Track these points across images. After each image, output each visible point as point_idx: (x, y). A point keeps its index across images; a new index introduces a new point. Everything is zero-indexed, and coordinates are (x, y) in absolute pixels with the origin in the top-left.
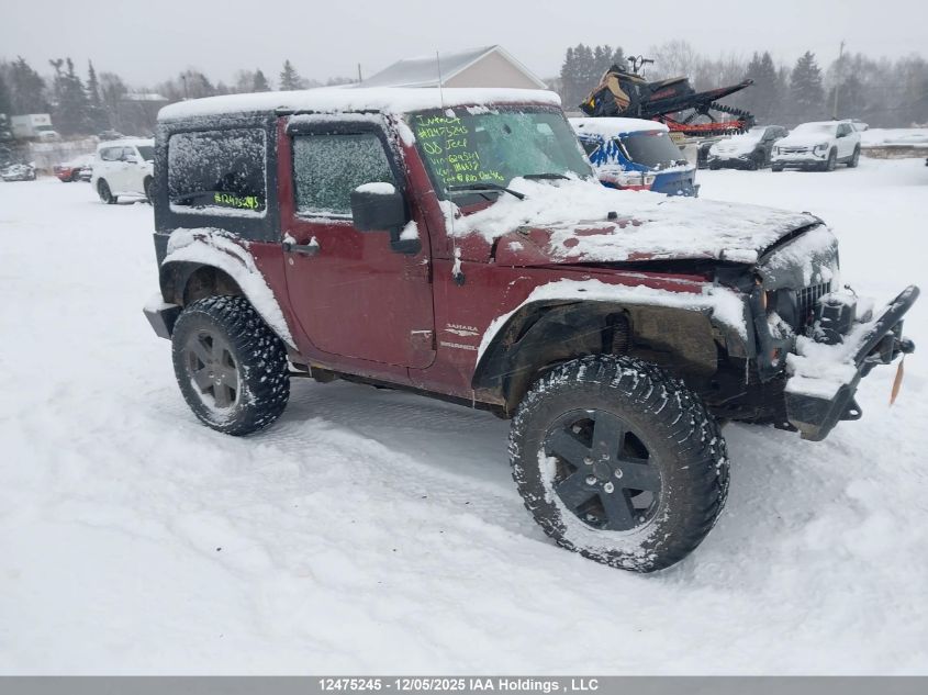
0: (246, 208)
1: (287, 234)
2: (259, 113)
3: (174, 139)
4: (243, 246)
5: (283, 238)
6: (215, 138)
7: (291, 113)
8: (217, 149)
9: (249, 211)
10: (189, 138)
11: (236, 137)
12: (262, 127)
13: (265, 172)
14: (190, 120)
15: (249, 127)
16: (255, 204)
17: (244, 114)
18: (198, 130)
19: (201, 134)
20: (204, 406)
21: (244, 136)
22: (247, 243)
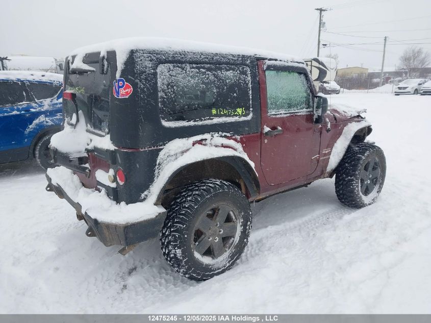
0: (236, 115)
1: (265, 126)
2: (243, 56)
3: (161, 68)
4: (235, 140)
5: (263, 129)
6: (209, 69)
7: (266, 59)
8: (212, 78)
9: (240, 116)
10: (183, 69)
11: (227, 70)
12: (247, 65)
13: (250, 92)
14: (184, 54)
15: (236, 65)
16: (243, 112)
17: (233, 56)
18: (191, 63)
19: (194, 66)
20: (207, 265)
21: (233, 70)
22: (238, 138)
